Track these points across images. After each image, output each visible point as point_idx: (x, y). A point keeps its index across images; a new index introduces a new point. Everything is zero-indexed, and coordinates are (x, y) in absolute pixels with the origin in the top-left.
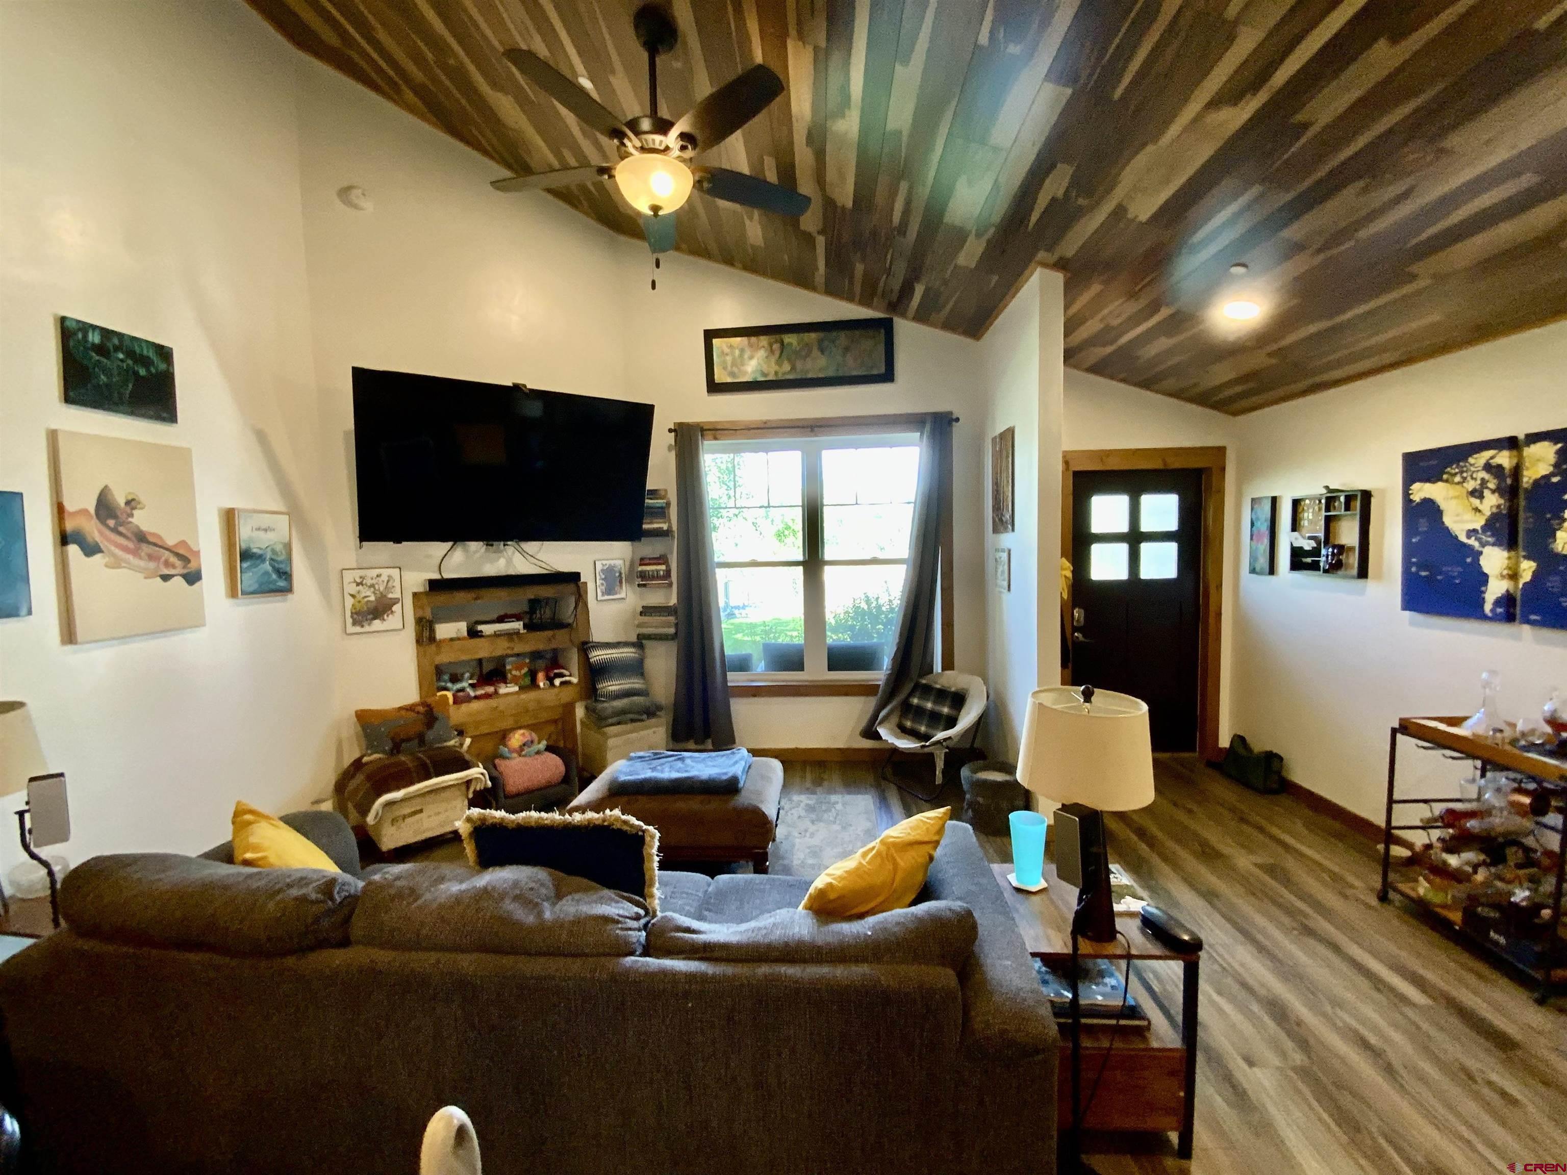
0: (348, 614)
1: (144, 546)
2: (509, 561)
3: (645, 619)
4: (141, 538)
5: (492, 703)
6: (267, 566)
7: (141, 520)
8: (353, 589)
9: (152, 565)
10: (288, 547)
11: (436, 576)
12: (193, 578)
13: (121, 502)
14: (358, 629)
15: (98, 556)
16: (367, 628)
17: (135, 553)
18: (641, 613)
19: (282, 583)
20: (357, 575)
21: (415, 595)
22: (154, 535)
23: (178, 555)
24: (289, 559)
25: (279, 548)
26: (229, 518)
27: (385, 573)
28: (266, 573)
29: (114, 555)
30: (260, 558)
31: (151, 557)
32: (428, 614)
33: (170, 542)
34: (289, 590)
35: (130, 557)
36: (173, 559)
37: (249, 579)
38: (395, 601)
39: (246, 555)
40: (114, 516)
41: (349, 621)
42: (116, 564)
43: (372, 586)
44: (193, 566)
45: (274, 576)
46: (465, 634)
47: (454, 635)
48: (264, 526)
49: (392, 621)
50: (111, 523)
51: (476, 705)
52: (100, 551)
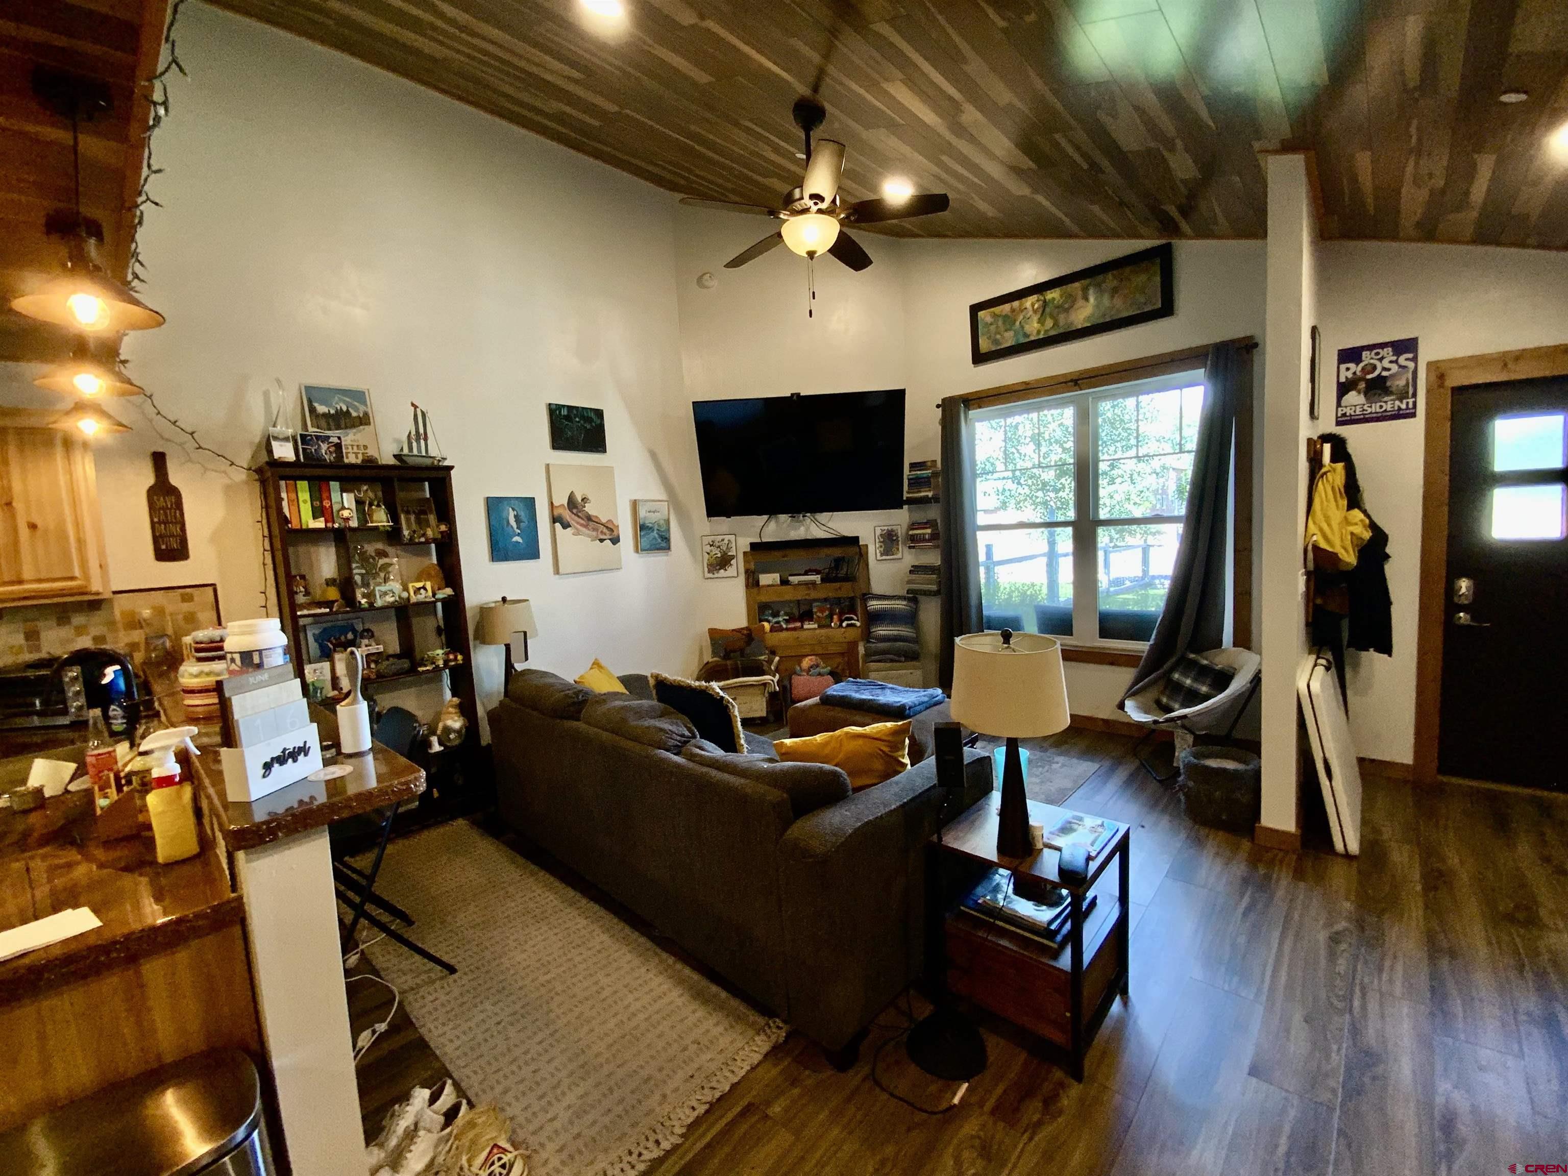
0: (706, 565)
1: (591, 523)
2: (807, 529)
3: (914, 577)
4: (589, 518)
5: (795, 634)
6: (655, 534)
7: (589, 509)
8: (708, 548)
9: (594, 533)
10: (668, 522)
11: (758, 540)
12: (615, 541)
13: (580, 500)
14: (711, 575)
15: (569, 529)
16: (716, 575)
17: (586, 526)
18: (910, 572)
19: (664, 544)
20: (710, 539)
21: (745, 553)
22: (596, 517)
23: (607, 527)
24: (668, 530)
25: (662, 522)
26: (635, 504)
27: (727, 538)
28: (655, 538)
29: (577, 529)
30: (651, 529)
31: (594, 529)
32: (752, 567)
33: (604, 521)
34: (669, 548)
35: (584, 529)
36: (605, 530)
37: (645, 542)
38: (733, 557)
39: (643, 527)
40: (576, 507)
41: (706, 569)
42: (577, 533)
43: (719, 547)
44: (615, 533)
45: (659, 540)
46: (779, 582)
47: (770, 583)
48: (653, 510)
49: (731, 571)
50: (575, 511)
51: (784, 634)
52: (570, 526)
